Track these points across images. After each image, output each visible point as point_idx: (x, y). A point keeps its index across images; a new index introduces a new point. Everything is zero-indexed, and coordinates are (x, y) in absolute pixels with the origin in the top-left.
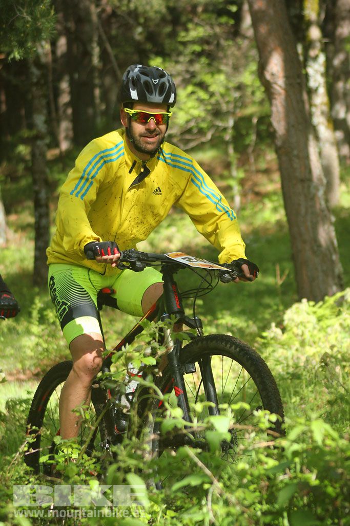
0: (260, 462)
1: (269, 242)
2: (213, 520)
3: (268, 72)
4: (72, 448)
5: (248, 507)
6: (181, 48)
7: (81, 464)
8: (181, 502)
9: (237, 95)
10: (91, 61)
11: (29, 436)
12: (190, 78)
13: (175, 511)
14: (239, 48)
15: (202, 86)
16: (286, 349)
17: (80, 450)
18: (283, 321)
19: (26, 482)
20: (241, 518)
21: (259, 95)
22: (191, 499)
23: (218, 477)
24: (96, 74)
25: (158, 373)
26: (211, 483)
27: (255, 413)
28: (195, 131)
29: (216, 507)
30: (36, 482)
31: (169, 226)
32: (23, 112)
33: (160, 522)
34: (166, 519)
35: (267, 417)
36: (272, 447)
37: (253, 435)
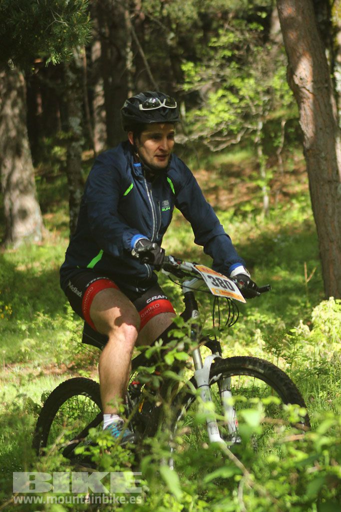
0: (290, 455)
1: (297, 241)
3: (296, 76)
4: (107, 440)
5: (279, 498)
6: (212, 53)
7: (116, 455)
8: (213, 493)
9: (266, 98)
10: (124, 65)
11: (66, 428)
12: (221, 82)
13: (207, 501)
14: (268, 53)
15: (233, 90)
16: (313, 345)
17: (114, 442)
18: (311, 317)
20: (271, 509)
21: (288, 99)
22: (223, 490)
23: (249, 469)
24: (130, 78)
27: (285, 407)
29: (247, 498)
32: (58, 114)
34: (198, 509)
35: (297, 411)
36: (302, 441)
37: (283, 428)
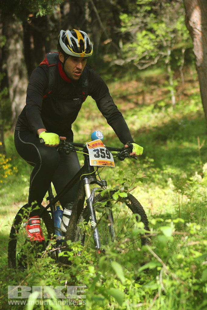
0: (191, 254)
1: (193, 124)
2: (164, 289)
3: (191, 21)
4: (78, 247)
5: (185, 281)
6: (139, 8)
7: (83, 257)
8: (144, 279)
9: (173, 36)
10: (84, 17)
11: (52, 240)
12: (145, 27)
13: (140, 284)
14: (173, 8)
15: (151, 31)
16: (204, 187)
17: (82, 248)
18: (202, 170)
19: (51, 268)
20: (180, 287)
21: (186, 36)
22: (150, 276)
23: (166, 263)
24: (88, 25)
25: (128, 202)
26: (162, 267)
27: (187, 224)
28: (147, 58)
29: (165, 281)
30: (57, 268)
31: (133, 115)
32: (44, 49)
33: (131, 291)
34: (135, 289)
35: (195, 227)
36: (198, 245)
37: (186, 238)
